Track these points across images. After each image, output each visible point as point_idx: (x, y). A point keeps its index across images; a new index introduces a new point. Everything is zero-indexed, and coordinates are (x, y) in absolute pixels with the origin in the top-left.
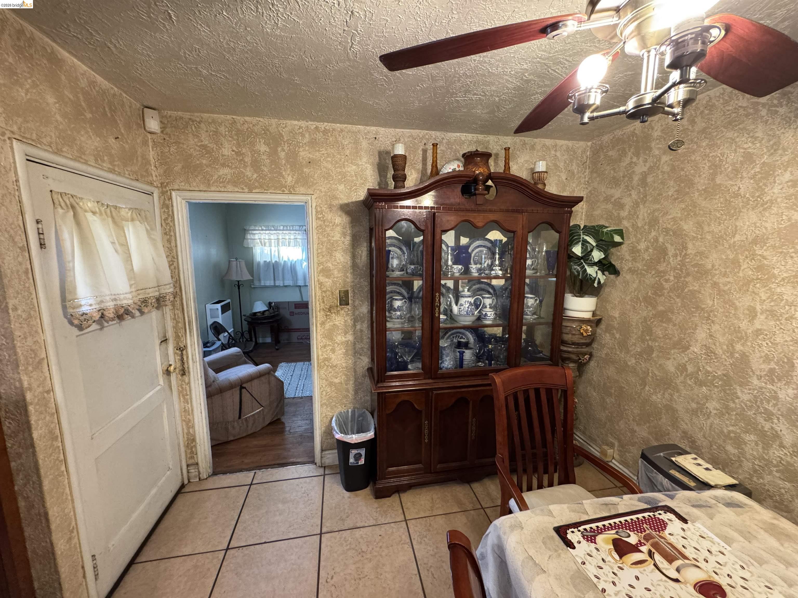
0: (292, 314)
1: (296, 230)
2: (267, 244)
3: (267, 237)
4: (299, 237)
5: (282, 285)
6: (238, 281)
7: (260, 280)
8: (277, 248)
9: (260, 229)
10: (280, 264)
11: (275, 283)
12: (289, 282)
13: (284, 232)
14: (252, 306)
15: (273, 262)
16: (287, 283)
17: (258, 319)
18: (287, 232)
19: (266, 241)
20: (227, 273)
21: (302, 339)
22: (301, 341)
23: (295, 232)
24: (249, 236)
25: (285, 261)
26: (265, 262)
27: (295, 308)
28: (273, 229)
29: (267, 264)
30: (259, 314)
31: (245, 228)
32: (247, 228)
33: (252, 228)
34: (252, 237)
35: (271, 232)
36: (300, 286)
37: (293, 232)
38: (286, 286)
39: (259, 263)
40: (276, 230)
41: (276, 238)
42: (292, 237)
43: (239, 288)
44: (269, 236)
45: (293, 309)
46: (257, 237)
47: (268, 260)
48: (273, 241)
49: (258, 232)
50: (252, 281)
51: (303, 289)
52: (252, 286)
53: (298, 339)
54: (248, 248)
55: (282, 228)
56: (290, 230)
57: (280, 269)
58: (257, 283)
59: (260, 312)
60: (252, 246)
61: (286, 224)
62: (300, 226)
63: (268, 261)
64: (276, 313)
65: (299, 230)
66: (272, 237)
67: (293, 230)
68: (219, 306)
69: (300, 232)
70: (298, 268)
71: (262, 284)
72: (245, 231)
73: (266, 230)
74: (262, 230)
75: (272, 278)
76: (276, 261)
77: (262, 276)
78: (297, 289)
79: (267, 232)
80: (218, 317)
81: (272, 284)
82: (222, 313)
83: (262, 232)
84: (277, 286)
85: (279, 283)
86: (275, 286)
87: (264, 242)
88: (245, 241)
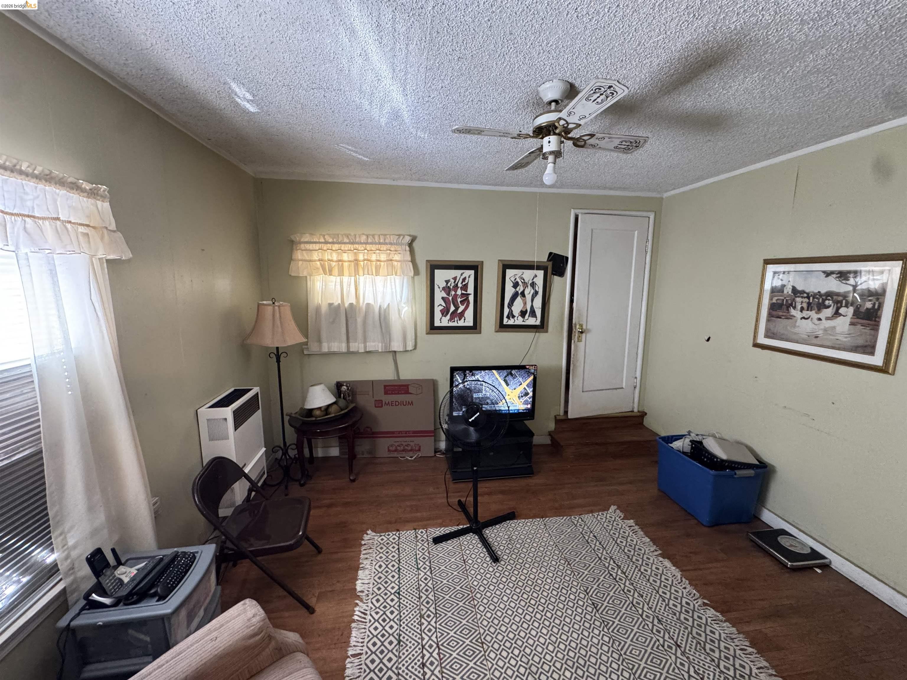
0: (379, 404)
1: (391, 244)
2: (336, 271)
3: (335, 257)
4: (397, 257)
5: (362, 350)
6: (277, 348)
7: (319, 341)
8: (353, 278)
9: (322, 240)
10: (360, 309)
11: (348, 347)
12: (376, 345)
13: (369, 247)
14: (304, 399)
15: (346, 305)
16: (372, 346)
17: (317, 423)
18: (374, 247)
19: (334, 264)
20: (253, 329)
21: (396, 450)
22: (395, 455)
23: (389, 246)
24: (298, 255)
25: (368, 305)
26: (330, 305)
27: (386, 393)
28: (346, 240)
29: (334, 310)
30: (318, 413)
31: (292, 237)
32: (296, 237)
33: (306, 238)
34: (306, 256)
35: (343, 247)
36: (395, 352)
37: (384, 247)
38: (370, 352)
39: (318, 309)
40: (353, 243)
41: (351, 258)
42: (383, 257)
43: (278, 361)
44: (339, 254)
45: (381, 395)
46: (315, 256)
47: (337, 301)
48: (346, 264)
49: (317, 247)
50: (306, 344)
51: (399, 357)
52: (305, 352)
53: (389, 451)
54: (297, 278)
55: (363, 239)
56: (380, 243)
57: (359, 320)
58: (314, 347)
59: (320, 408)
60: (305, 274)
61: (371, 233)
62: (399, 235)
63: (336, 304)
64: (352, 406)
65: (396, 244)
66: (345, 257)
67: (385, 244)
68: (228, 412)
69: (398, 248)
70: (394, 317)
71: (325, 349)
72: (292, 245)
73: (333, 243)
74: (326, 243)
75: (344, 338)
76: (351, 304)
77: (324, 335)
78: (390, 357)
79: (336, 247)
80: (227, 438)
81: (344, 349)
82: (236, 428)
83: (325, 247)
84: (353, 353)
85: (357, 346)
86: (349, 353)
87: (330, 266)
88: (292, 264)
